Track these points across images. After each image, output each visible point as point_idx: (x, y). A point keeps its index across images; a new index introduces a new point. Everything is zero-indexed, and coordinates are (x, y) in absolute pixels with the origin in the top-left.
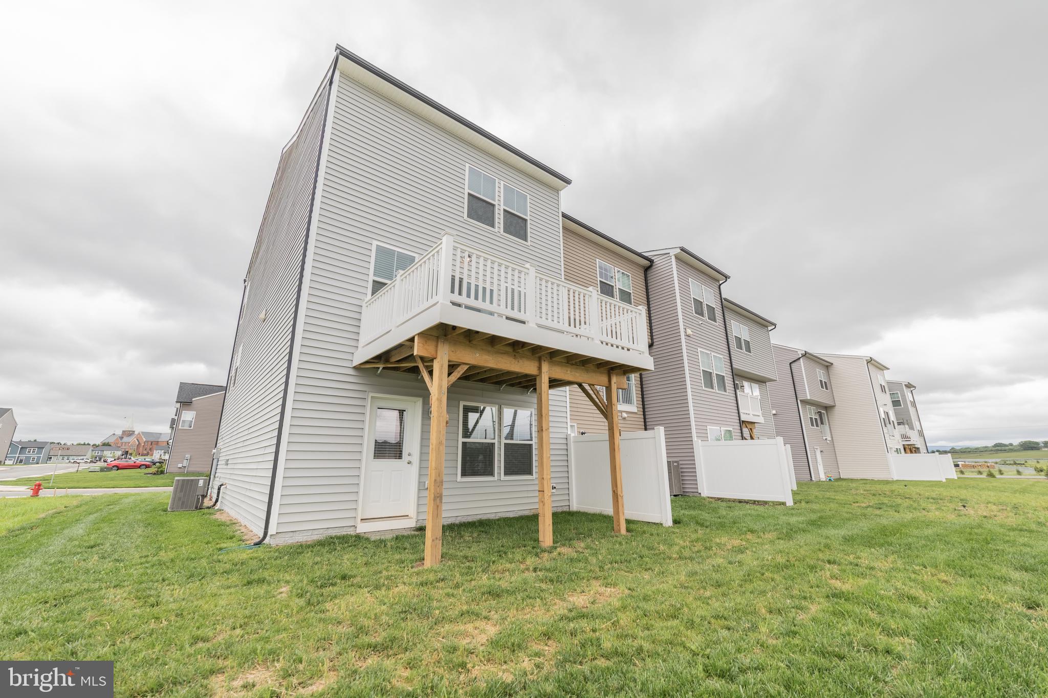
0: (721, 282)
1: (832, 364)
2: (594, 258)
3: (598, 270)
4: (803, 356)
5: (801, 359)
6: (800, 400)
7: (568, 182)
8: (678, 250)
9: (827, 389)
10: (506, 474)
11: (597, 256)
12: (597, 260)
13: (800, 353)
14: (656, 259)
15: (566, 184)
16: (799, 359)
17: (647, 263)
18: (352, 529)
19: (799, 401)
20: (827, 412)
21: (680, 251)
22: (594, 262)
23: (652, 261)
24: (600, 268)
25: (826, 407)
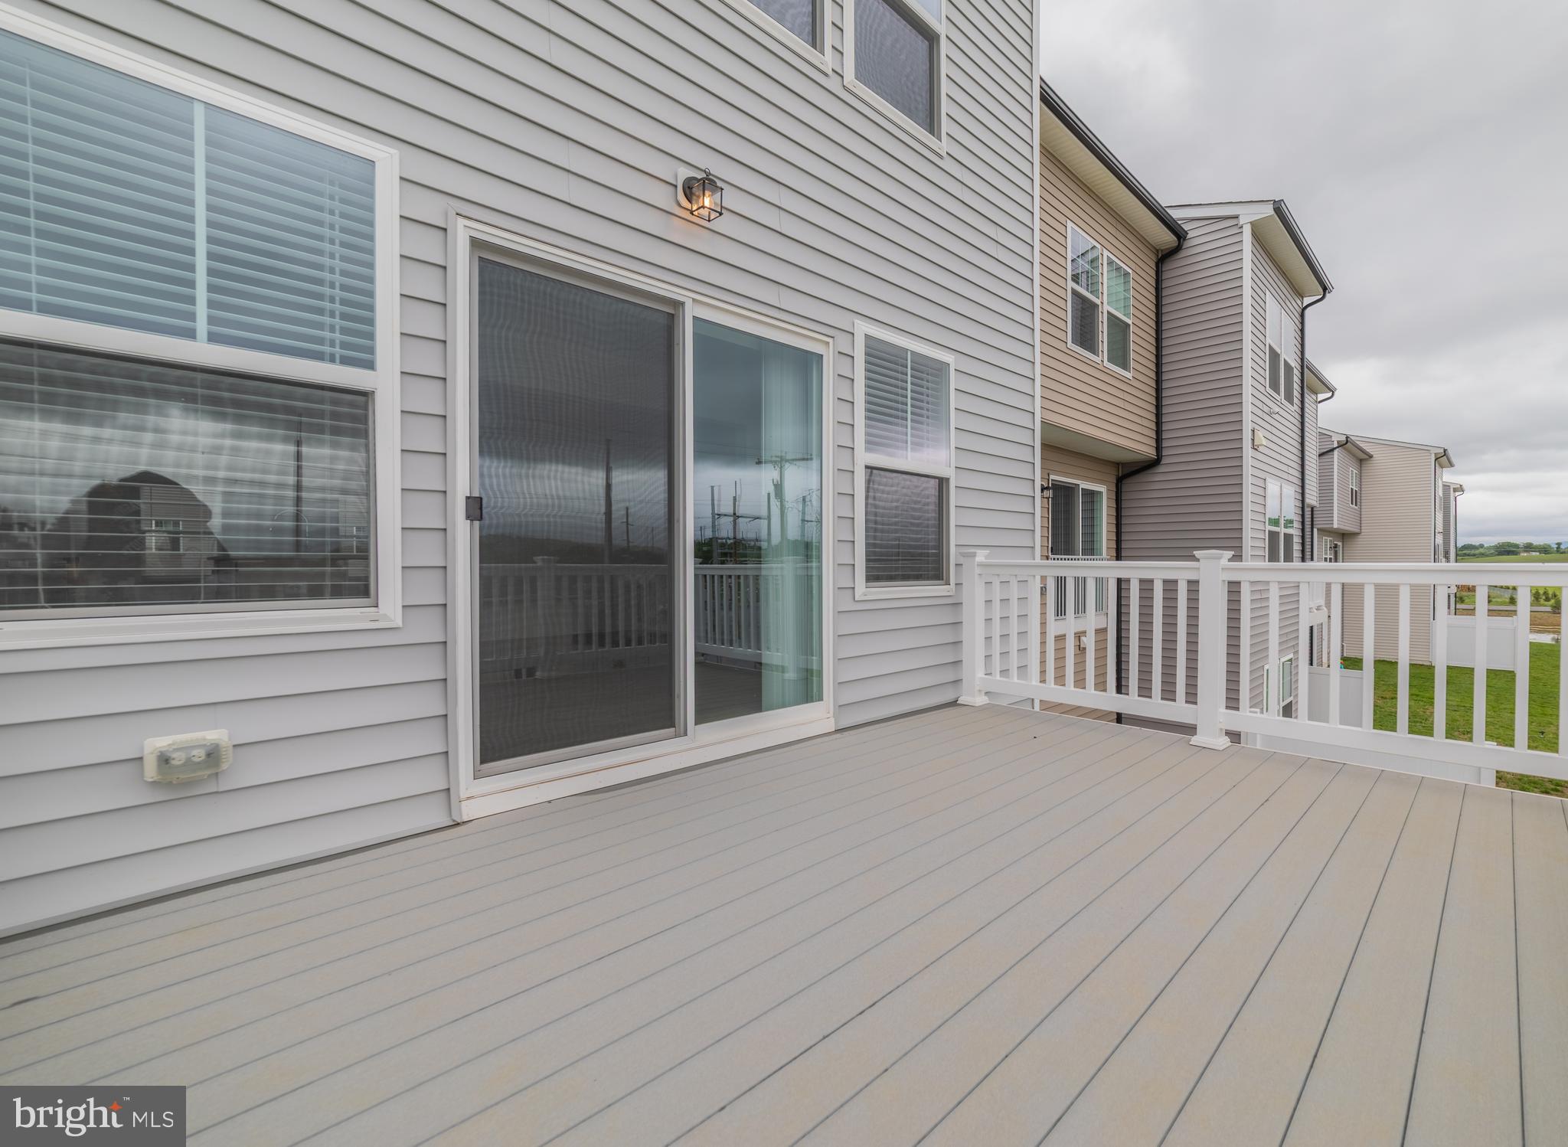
0: (1307, 301)
1: (1371, 457)
2: (1062, 219)
4: (1341, 445)
5: (1336, 452)
6: (1318, 529)
8: (1269, 210)
9: (1356, 505)
12: (1069, 224)
13: (1336, 439)
14: (1193, 231)
16: (1332, 450)
17: (1167, 238)
19: (1315, 530)
20: (1343, 545)
21: (1273, 212)
22: (1061, 229)
23: (1180, 235)
24: (1074, 248)
25: (1343, 535)
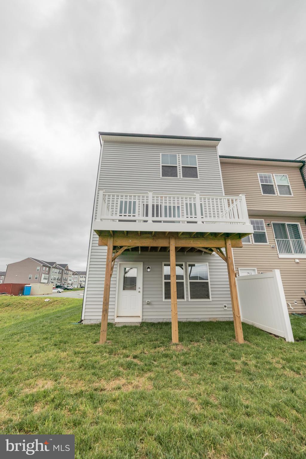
2: (256, 173)
3: (259, 178)
7: (219, 140)
10: (191, 298)
11: (257, 172)
12: (258, 173)
15: (218, 141)
18: (113, 320)
22: (256, 175)
23: (302, 162)
24: (261, 177)
